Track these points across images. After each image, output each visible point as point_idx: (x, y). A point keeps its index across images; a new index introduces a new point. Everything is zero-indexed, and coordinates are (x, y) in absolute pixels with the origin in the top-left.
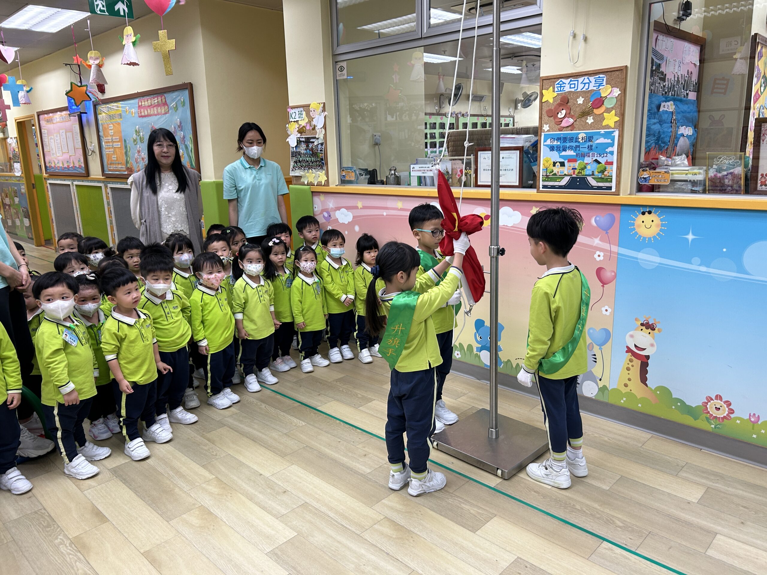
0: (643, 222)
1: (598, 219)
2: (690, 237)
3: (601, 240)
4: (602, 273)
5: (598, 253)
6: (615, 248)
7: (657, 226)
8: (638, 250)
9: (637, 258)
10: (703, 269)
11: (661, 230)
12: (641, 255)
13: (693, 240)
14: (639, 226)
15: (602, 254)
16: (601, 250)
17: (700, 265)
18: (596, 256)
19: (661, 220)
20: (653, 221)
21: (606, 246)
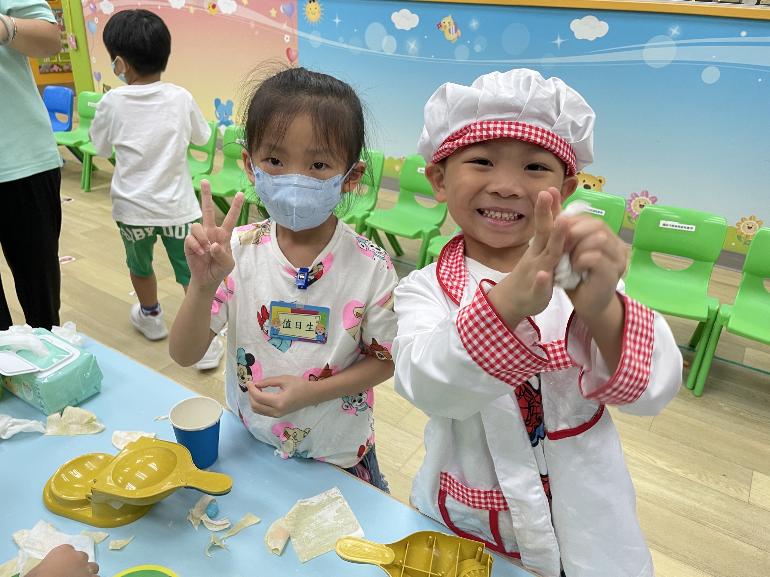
0: (311, 9)
1: (284, 7)
2: (337, 21)
3: (288, 25)
4: (290, 52)
5: (287, 36)
6: (296, 32)
7: (319, 12)
8: (309, 33)
9: (308, 39)
10: (345, 46)
11: (321, 16)
12: (311, 37)
13: (339, 23)
14: (309, 13)
15: (288, 37)
16: (288, 33)
17: (343, 43)
18: (285, 38)
19: (321, 7)
20: (316, 8)
21: (290, 30)
